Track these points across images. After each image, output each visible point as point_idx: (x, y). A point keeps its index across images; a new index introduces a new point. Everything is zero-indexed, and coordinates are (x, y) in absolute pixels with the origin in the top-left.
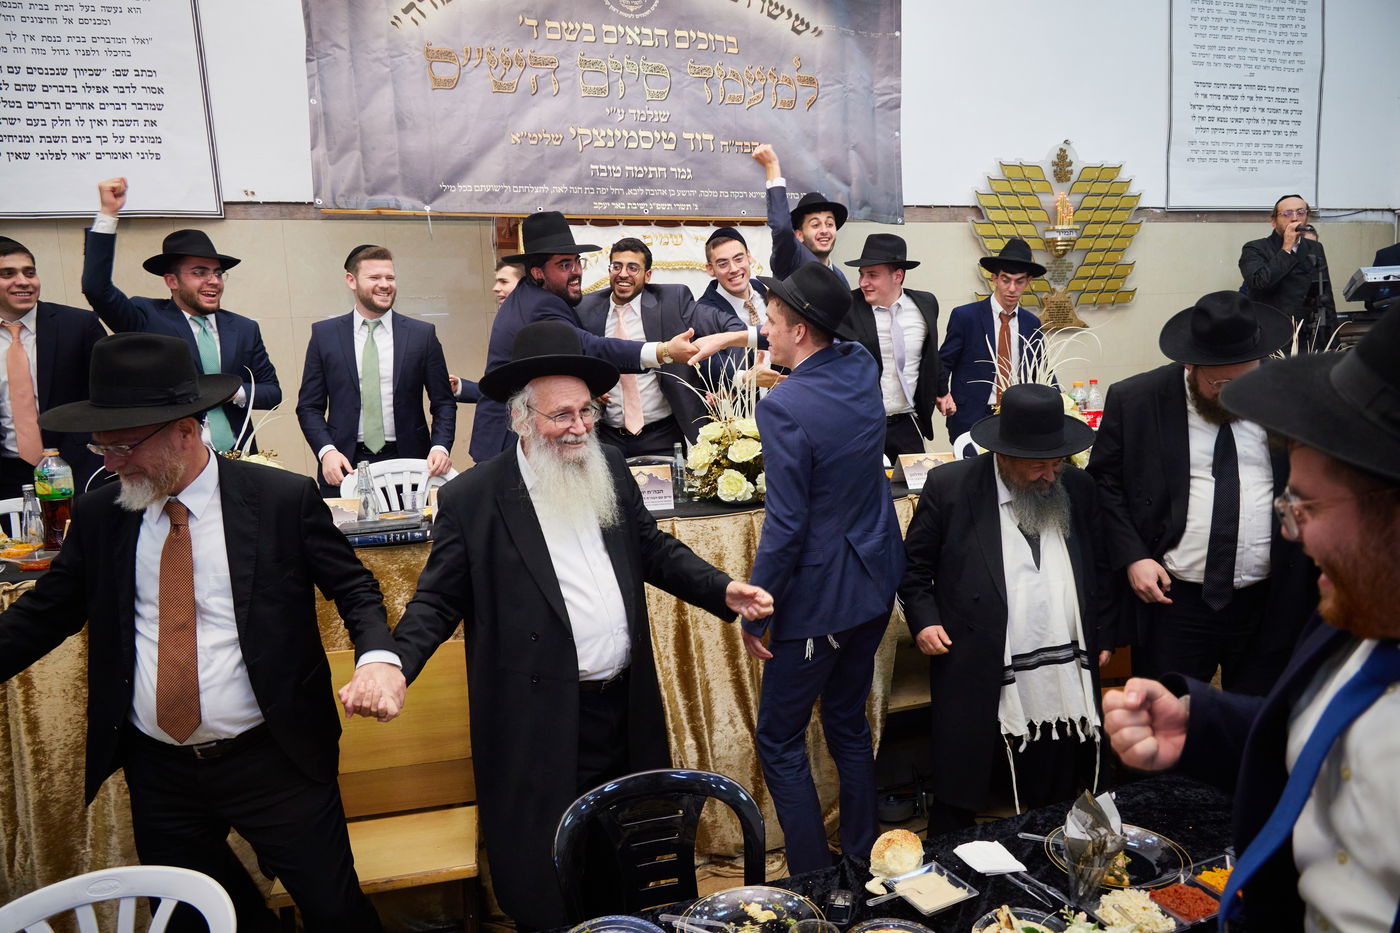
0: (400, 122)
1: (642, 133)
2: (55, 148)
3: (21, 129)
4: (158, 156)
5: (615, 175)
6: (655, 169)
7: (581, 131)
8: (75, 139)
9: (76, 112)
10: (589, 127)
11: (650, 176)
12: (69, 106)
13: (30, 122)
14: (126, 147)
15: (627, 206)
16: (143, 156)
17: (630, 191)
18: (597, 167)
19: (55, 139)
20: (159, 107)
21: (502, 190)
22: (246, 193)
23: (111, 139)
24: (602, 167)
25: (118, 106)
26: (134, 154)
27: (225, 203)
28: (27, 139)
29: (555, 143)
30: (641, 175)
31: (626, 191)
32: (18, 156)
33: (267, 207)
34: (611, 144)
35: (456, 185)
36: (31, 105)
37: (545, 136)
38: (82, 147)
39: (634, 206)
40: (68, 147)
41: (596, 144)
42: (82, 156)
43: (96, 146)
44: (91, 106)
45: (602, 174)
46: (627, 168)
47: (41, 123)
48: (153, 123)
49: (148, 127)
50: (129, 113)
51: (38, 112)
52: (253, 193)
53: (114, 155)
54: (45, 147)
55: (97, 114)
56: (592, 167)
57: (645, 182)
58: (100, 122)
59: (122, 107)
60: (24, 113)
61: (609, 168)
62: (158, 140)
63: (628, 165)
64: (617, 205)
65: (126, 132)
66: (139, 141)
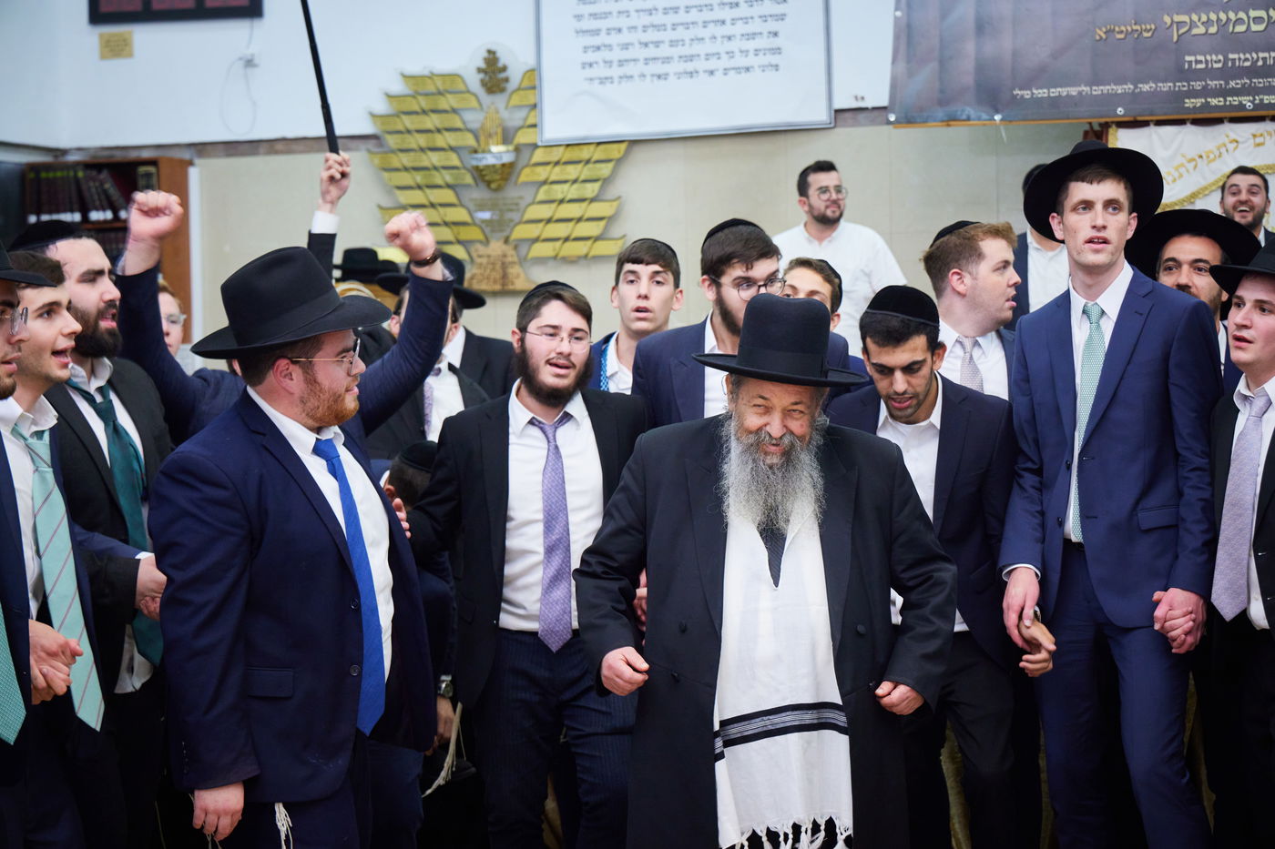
0: (981, 27)
1: (1253, 14)
2: (690, 66)
3: (664, 51)
4: (776, 67)
5: (1216, 66)
6: (1266, 55)
7: (1177, 18)
8: (708, 57)
9: (712, 29)
10: (1188, 13)
11: (1260, 63)
12: (705, 24)
13: (673, 43)
14: (751, 60)
15: (1225, 101)
16: (764, 68)
17: (1232, 84)
18: (1192, 58)
19: (690, 58)
20: (782, 17)
21: (1080, 93)
22: (856, 98)
23: (737, 54)
24: (1200, 58)
25: (746, 20)
26: (756, 68)
27: (837, 111)
28: (667, 60)
29: (1146, 35)
30: (1247, 64)
31: (1227, 83)
32: (659, 77)
33: (876, 113)
34: (1213, 30)
35: (1031, 90)
36: (674, 27)
37: (1135, 27)
38: (712, 64)
39: (1234, 100)
40: (700, 65)
41: (1195, 31)
42: (712, 73)
43: (725, 62)
44: (723, 22)
45: (1200, 66)
46: (1231, 56)
47: (681, 43)
48: (776, 34)
49: (772, 39)
50: (755, 26)
51: (681, 33)
52: (863, 98)
53: (738, 70)
54: (682, 66)
55: (727, 30)
56: (1188, 58)
57: (1253, 71)
58: (729, 38)
59: (750, 20)
60: (668, 35)
61: (1209, 58)
62: (777, 51)
63: (1232, 53)
64: (1214, 102)
65: (751, 45)
66: (761, 54)
